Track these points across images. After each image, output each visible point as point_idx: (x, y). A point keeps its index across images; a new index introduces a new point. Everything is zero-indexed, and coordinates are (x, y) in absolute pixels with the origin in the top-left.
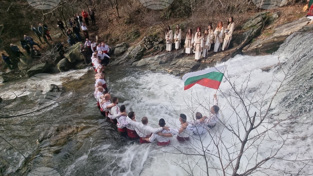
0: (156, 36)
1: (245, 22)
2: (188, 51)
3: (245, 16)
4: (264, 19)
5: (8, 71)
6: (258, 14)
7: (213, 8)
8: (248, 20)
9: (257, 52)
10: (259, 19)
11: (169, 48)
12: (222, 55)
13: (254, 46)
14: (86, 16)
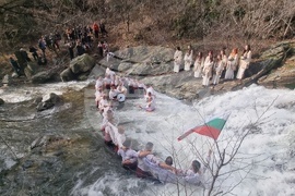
0: (163, 56)
1: (264, 50)
2: (196, 75)
3: (264, 44)
4: (286, 49)
5: (14, 74)
6: (279, 43)
7: (228, 33)
8: (267, 49)
9: (274, 85)
10: (280, 49)
11: (176, 69)
12: (233, 83)
13: (271, 77)
14: (96, 28)
